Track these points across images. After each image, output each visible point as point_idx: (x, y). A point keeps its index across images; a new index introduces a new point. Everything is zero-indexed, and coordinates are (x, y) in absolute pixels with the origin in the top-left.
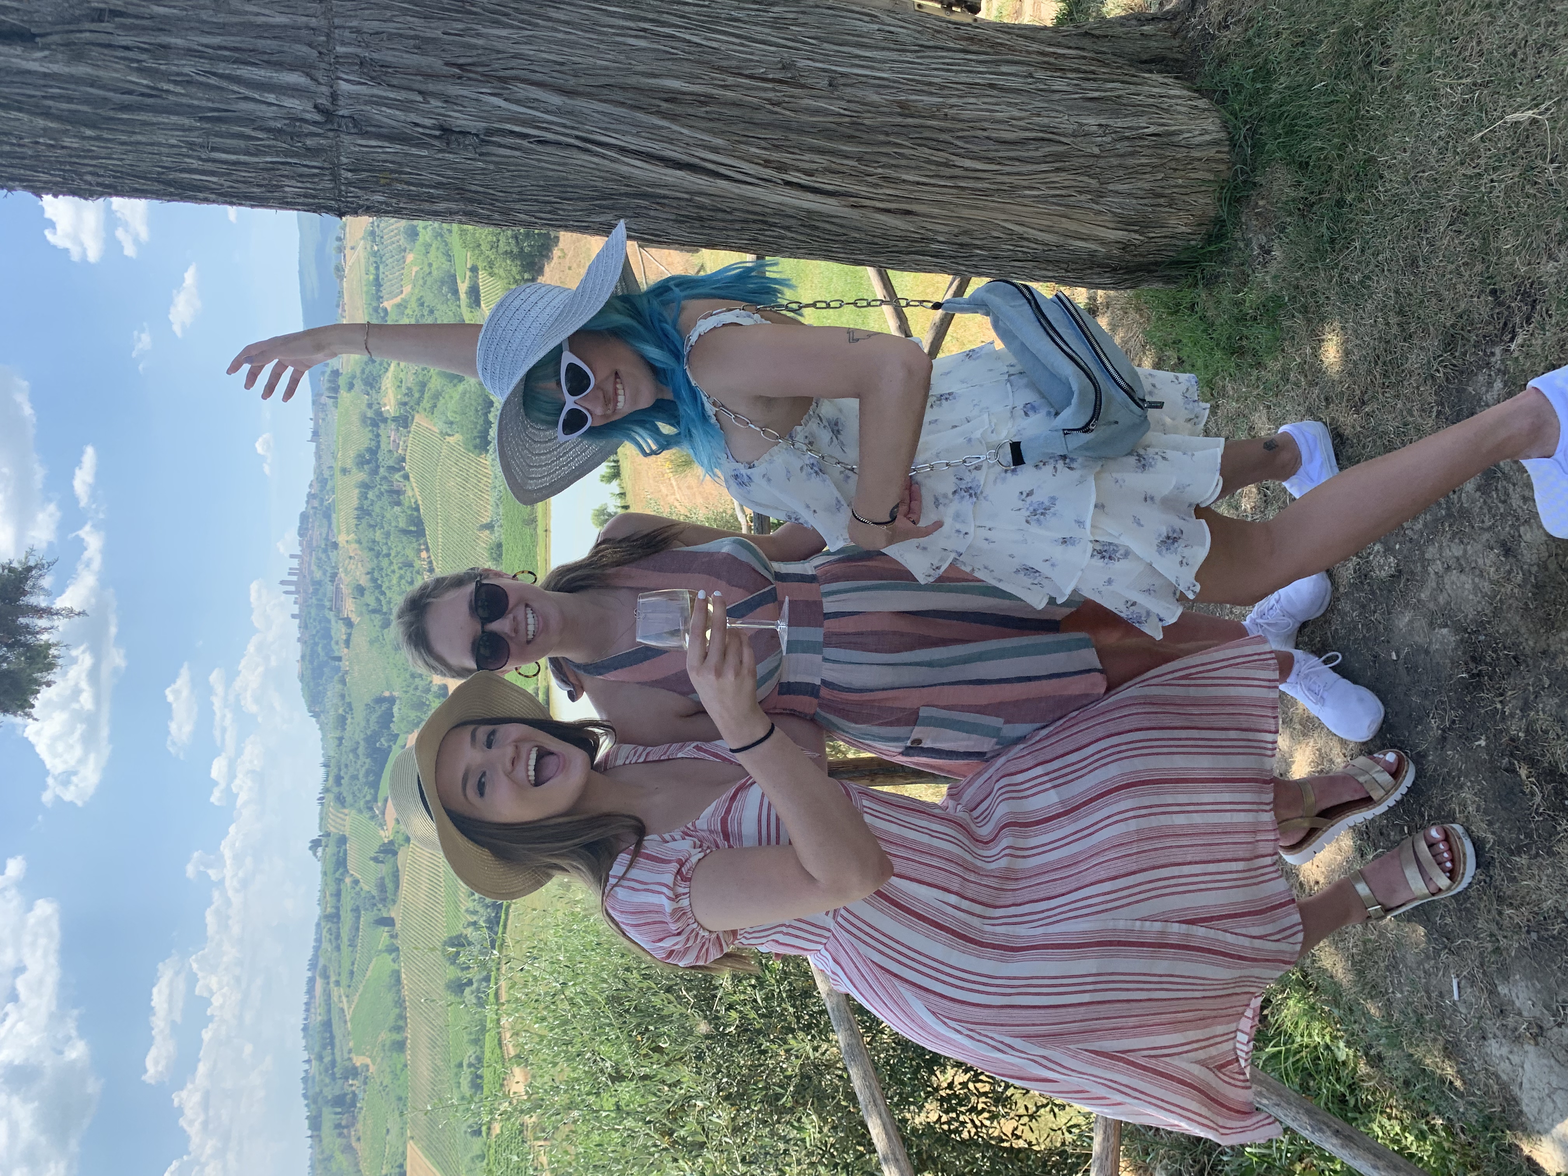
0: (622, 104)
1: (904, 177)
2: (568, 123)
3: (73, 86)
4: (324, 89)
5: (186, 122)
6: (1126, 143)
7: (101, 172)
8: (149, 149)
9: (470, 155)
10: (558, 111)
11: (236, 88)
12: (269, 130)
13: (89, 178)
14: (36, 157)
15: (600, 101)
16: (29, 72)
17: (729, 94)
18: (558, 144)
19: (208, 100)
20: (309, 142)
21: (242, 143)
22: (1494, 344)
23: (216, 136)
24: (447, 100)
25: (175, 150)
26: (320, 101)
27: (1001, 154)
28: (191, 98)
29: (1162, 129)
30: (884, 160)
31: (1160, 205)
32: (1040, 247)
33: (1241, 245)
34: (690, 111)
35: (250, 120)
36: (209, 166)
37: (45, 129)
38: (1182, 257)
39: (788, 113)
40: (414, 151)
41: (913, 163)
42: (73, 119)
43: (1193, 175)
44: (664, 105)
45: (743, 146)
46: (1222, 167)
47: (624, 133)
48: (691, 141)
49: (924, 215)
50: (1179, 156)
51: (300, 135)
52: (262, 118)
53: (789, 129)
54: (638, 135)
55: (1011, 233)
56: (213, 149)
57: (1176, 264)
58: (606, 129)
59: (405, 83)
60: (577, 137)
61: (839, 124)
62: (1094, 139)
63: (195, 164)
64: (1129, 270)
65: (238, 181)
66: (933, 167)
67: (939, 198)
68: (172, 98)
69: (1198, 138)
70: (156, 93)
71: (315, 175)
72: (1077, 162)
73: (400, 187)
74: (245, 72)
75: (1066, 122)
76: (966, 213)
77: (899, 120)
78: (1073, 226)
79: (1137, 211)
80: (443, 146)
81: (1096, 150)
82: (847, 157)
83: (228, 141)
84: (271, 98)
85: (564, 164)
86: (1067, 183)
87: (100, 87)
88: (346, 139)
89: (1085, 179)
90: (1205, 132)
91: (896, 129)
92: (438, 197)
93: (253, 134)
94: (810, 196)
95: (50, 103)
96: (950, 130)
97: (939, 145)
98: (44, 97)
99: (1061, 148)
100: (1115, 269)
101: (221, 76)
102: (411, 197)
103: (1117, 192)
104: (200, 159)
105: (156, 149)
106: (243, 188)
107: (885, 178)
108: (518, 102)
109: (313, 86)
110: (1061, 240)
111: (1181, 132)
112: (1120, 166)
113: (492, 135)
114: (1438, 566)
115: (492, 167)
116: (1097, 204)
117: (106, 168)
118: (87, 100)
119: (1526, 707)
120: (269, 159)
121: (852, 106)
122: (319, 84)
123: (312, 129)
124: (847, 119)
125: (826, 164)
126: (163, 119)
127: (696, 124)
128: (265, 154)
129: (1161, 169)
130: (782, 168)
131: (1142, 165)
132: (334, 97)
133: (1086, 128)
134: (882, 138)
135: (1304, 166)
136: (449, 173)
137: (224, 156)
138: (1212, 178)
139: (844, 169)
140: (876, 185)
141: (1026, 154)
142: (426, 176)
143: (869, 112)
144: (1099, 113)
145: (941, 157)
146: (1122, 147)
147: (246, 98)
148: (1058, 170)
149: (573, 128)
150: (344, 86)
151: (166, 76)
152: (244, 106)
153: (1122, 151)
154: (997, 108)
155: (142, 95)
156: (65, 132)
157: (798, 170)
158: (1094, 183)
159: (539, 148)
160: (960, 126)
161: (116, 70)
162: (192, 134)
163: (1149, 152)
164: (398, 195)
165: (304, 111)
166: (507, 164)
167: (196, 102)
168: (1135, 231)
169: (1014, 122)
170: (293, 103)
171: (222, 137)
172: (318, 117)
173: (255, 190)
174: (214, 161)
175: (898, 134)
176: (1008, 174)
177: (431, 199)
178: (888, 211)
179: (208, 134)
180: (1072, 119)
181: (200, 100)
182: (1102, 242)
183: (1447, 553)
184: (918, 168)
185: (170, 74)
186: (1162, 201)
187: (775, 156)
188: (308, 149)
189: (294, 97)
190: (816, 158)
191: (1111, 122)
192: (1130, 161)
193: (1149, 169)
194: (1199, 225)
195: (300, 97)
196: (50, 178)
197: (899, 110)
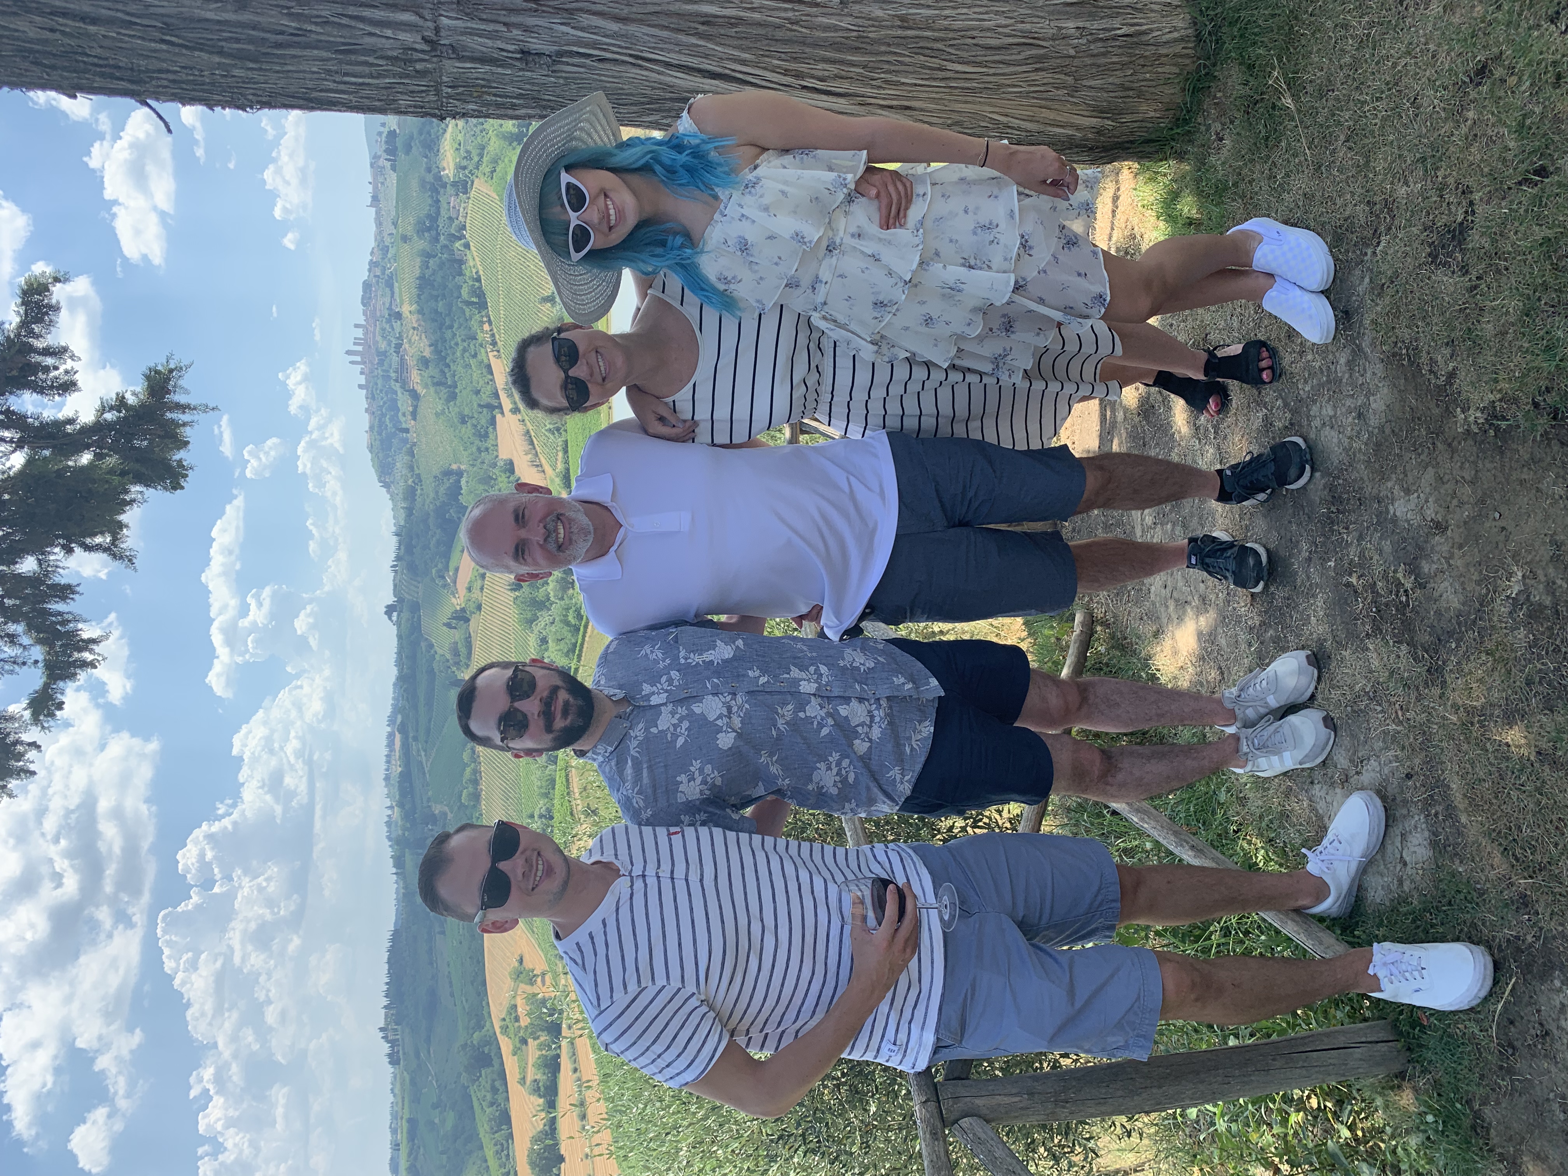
0: (666, 28)
1: (903, 80)
2: (623, 44)
3: (239, 30)
4: (430, 24)
5: (324, 54)
6: (1100, 44)
7: (259, 93)
8: (295, 75)
9: (545, 73)
10: (614, 35)
11: (362, 26)
12: (387, 58)
13: (250, 97)
14: (213, 84)
15: (649, 25)
16: (207, 20)
17: (756, 16)
18: (616, 60)
19: (341, 36)
20: (419, 66)
21: (367, 70)
22: (1368, 246)
23: (347, 64)
24: (527, 29)
25: (316, 76)
26: (426, 34)
27: (986, 59)
28: (329, 35)
29: (1133, 29)
30: (886, 67)
31: (1129, 97)
32: (1024, 134)
33: (1203, 128)
34: (722, 32)
35: (372, 51)
36: (342, 87)
37: (219, 63)
38: (1153, 136)
39: (804, 30)
40: (500, 70)
41: (910, 69)
42: (241, 56)
43: (1159, 70)
44: (702, 28)
45: (767, 59)
46: (1187, 61)
47: (670, 51)
48: (725, 56)
49: (922, 110)
50: (1147, 53)
51: (411, 61)
52: (382, 49)
53: (804, 44)
54: (679, 52)
55: (998, 123)
56: (346, 74)
57: (1148, 141)
58: (654, 48)
59: (494, 17)
60: (631, 55)
61: (847, 38)
62: (1071, 42)
63: (332, 86)
64: (1105, 149)
65: (362, 98)
66: (928, 71)
67: (934, 95)
68: (313, 36)
69: (1168, 36)
70: (303, 32)
71: (422, 91)
72: (1053, 63)
73: (489, 98)
74: (367, 13)
75: (1046, 27)
76: (958, 107)
77: (900, 32)
78: (1051, 115)
79: (1109, 102)
80: (524, 66)
81: (1072, 52)
82: (854, 65)
83: (356, 68)
84: (389, 33)
85: (620, 77)
86: (1045, 81)
87: (259, 30)
88: (447, 63)
89: (1062, 76)
90: (1175, 29)
91: (896, 41)
92: (519, 105)
93: (375, 62)
94: (824, 97)
95: (223, 44)
96: (943, 40)
97: (934, 53)
98: (219, 40)
99: (1042, 51)
100: (1091, 149)
101: (351, 17)
102: (498, 106)
103: (1090, 87)
104: (335, 82)
105: (301, 75)
106: (367, 102)
107: (887, 82)
108: (582, 29)
109: (420, 22)
110: (1042, 128)
111: (1151, 30)
112: (1093, 64)
113: (562, 56)
114: (1317, 423)
115: (561, 81)
116: (1072, 97)
117: (264, 90)
118: (251, 41)
119: (1360, 538)
120: (387, 81)
121: (860, 22)
122: (426, 20)
123: (422, 56)
124: (855, 34)
125: (836, 71)
126: (307, 53)
127: (727, 42)
128: (385, 77)
129: (1131, 66)
130: (799, 75)
131: (1114, 63)
132: (437, 30)
133: (1064, 31)
134: (883, 48)
135: (1251, 67)
136: (528, 86)
137: (353, 80)
138: (1177, 71)
139: (851, 75)
140: (879, 87)
141: (1008, 58)
142: (509, 89)
143: (873, 26)
144: (1077, 16)
145: (935, 62)
146: (1096, 48)
147: (371, 34)
148: (1037, 70)
149: (626, 48)
150: (445, 21)
151: (308, 19)
152: (368, 40)
153: (1096, 52)
154: (985, 17)
155: (292, 34)
156: (235, 66)
157: (813, 77)
158: (1070, 80)
159: (600, 65)
160: (951, 35)
161: (272, 16)
162: (329, 63)
163: (1120, 51)
164: (488, 104)
165: (414, 42)
166: (574, 78)
167: (332, 39)
168: (1108, 118)
169: (1000, 30)
170: (406, 37)
171: (351, 64)
172: (426, 48)
173: (377, 103)
174: (345, 83)
175: (898, 45)
176: (994, 74)
177: (513, 107)
178: (891, 107)
179: (341, 62)
180: (1052, 24)
181: (335, 36)
182: (1078, 128)
183: (1324, 412)
184: (914, 72)
185: (312, 17)
186: (1131, 93)
187: (793, 66)
188: (417, 71)
189: (406, 31)
190: (827, 66)
191: (1087, 25)
192: (1102, 60)
193: (1119, 66)
194: (1167, 110)
195: (410, 31)
196: (221, 98)
197: (899, 23)
